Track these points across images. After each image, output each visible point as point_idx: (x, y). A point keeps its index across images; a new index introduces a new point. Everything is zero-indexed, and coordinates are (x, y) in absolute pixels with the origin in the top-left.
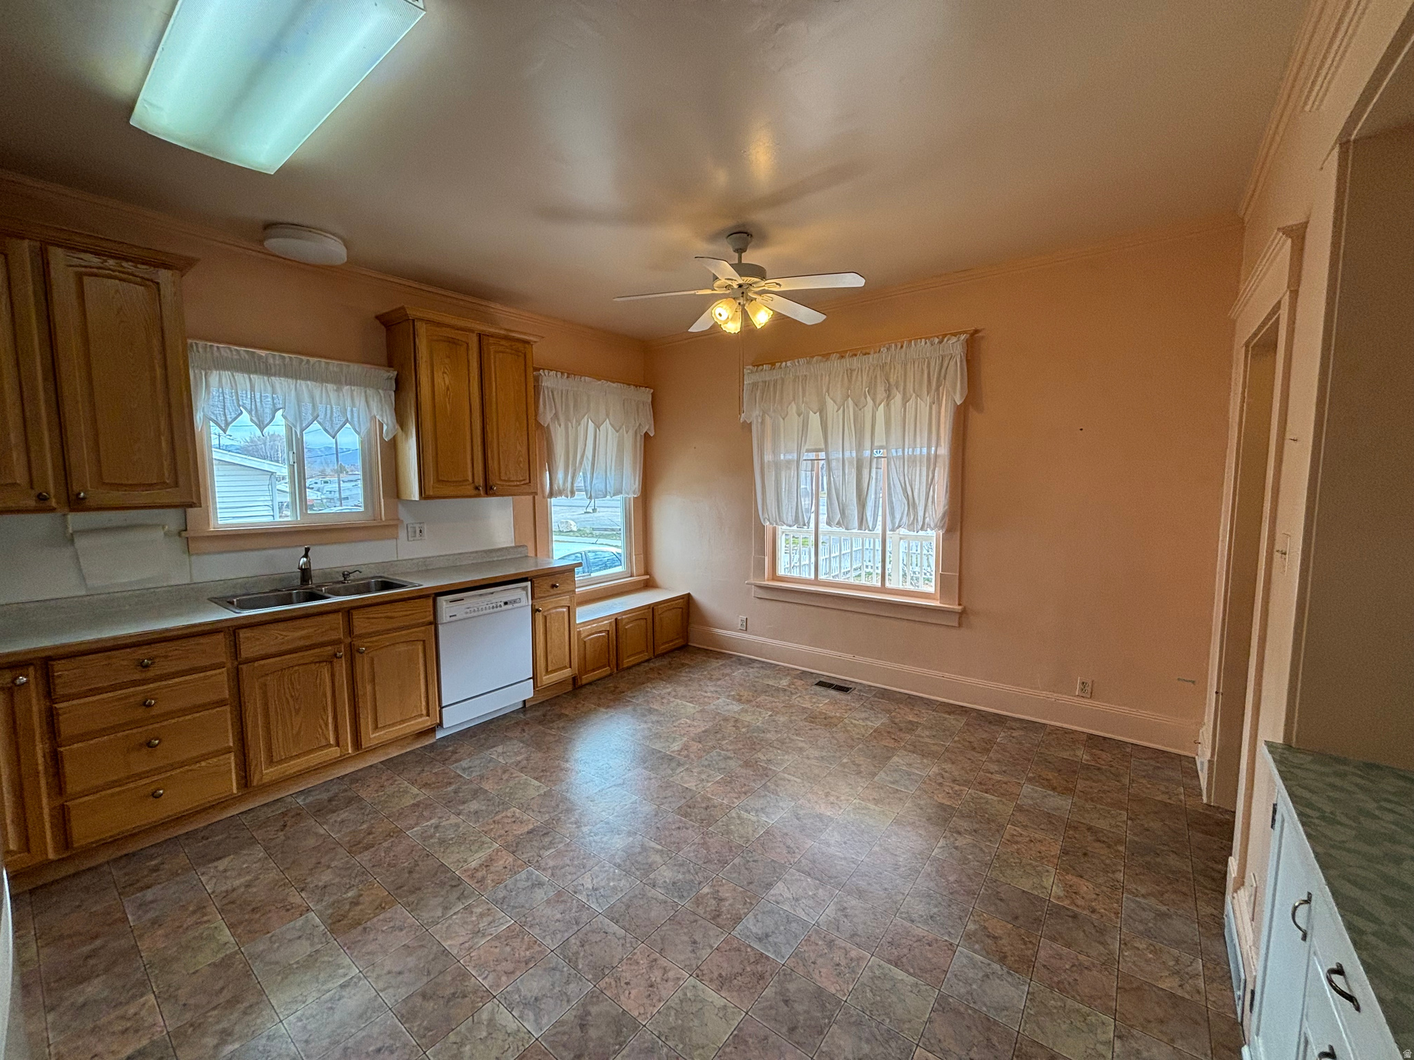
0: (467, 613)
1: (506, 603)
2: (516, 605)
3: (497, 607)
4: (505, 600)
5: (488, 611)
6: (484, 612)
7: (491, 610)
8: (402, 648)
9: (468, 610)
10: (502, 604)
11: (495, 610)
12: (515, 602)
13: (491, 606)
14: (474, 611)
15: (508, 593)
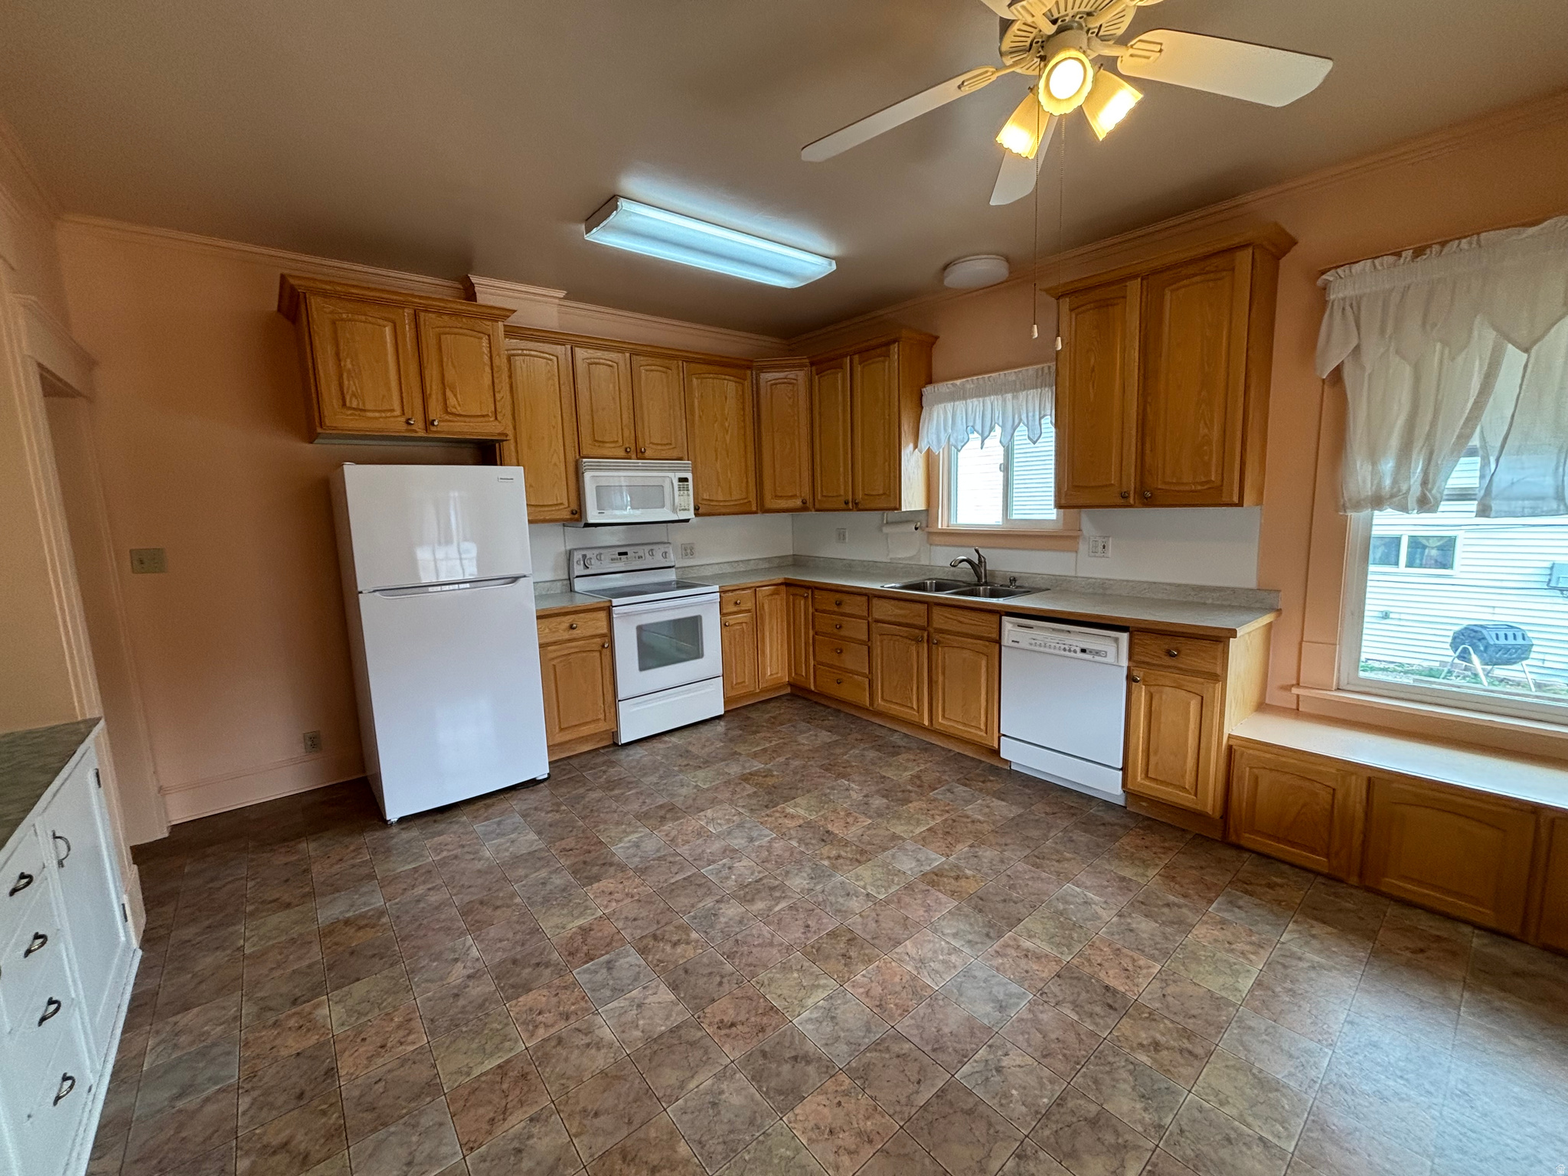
0: (1031, 644)
1: (1083, 651)
2: (1097, 658)
3: (1070, 651)
4: (1084, 646)
5: (1057, 652)
6: (1052, 651)
7: (1062, 652)
8: (967, 654)
9: (1033, 642)
10: (1078, 650)
11: (1067, 653)
12: (1097, 653)
13: (1063, 647)
14: (1040, 645)
15: (1092, 639)
